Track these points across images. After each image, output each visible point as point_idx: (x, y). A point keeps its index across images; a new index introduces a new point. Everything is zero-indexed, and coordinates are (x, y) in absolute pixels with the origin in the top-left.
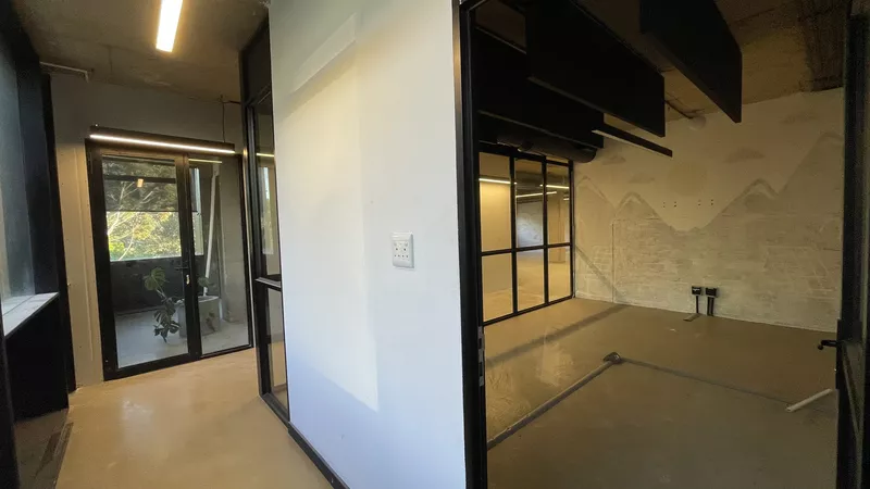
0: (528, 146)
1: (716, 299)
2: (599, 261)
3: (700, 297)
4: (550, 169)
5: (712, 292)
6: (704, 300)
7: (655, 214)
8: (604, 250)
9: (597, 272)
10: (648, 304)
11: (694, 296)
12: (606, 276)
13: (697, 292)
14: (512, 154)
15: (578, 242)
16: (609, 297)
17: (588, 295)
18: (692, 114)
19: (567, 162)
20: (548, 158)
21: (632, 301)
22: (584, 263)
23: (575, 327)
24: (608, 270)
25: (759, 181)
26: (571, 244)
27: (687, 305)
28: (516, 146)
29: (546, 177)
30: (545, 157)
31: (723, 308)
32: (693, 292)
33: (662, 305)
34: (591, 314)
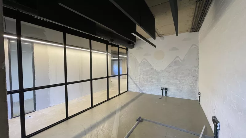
0: (112, 41)
1: (167, 91)
2: (135, 80)
3: (163, 90)
4: (121, 50)
5: (166, 89)
6: (164, 91)
7: (151, 65)
8: (137, 76)
9: (135, 83)
10: (149, 93)
11: (162, 90)
12: (137, 84)
13: (162, 89)
14: (107, 43)
15: (129, 74)
16: (138, 91)
17: (132, 90)
18: (161, 36)
19: (126, 48)
20: (120, 46)
21: (145, 92)
22: (131, 80)
23: (127, 104)
24: (138, 82)
25: (178, 57)
26: (127, 74)
27: (160, 93)
28: (108, 40)
29: (119, 53)
30: (119, 46)
31: (169, 94)
32: (161, 89)
33: (153, 93)
34: (133, 98)
